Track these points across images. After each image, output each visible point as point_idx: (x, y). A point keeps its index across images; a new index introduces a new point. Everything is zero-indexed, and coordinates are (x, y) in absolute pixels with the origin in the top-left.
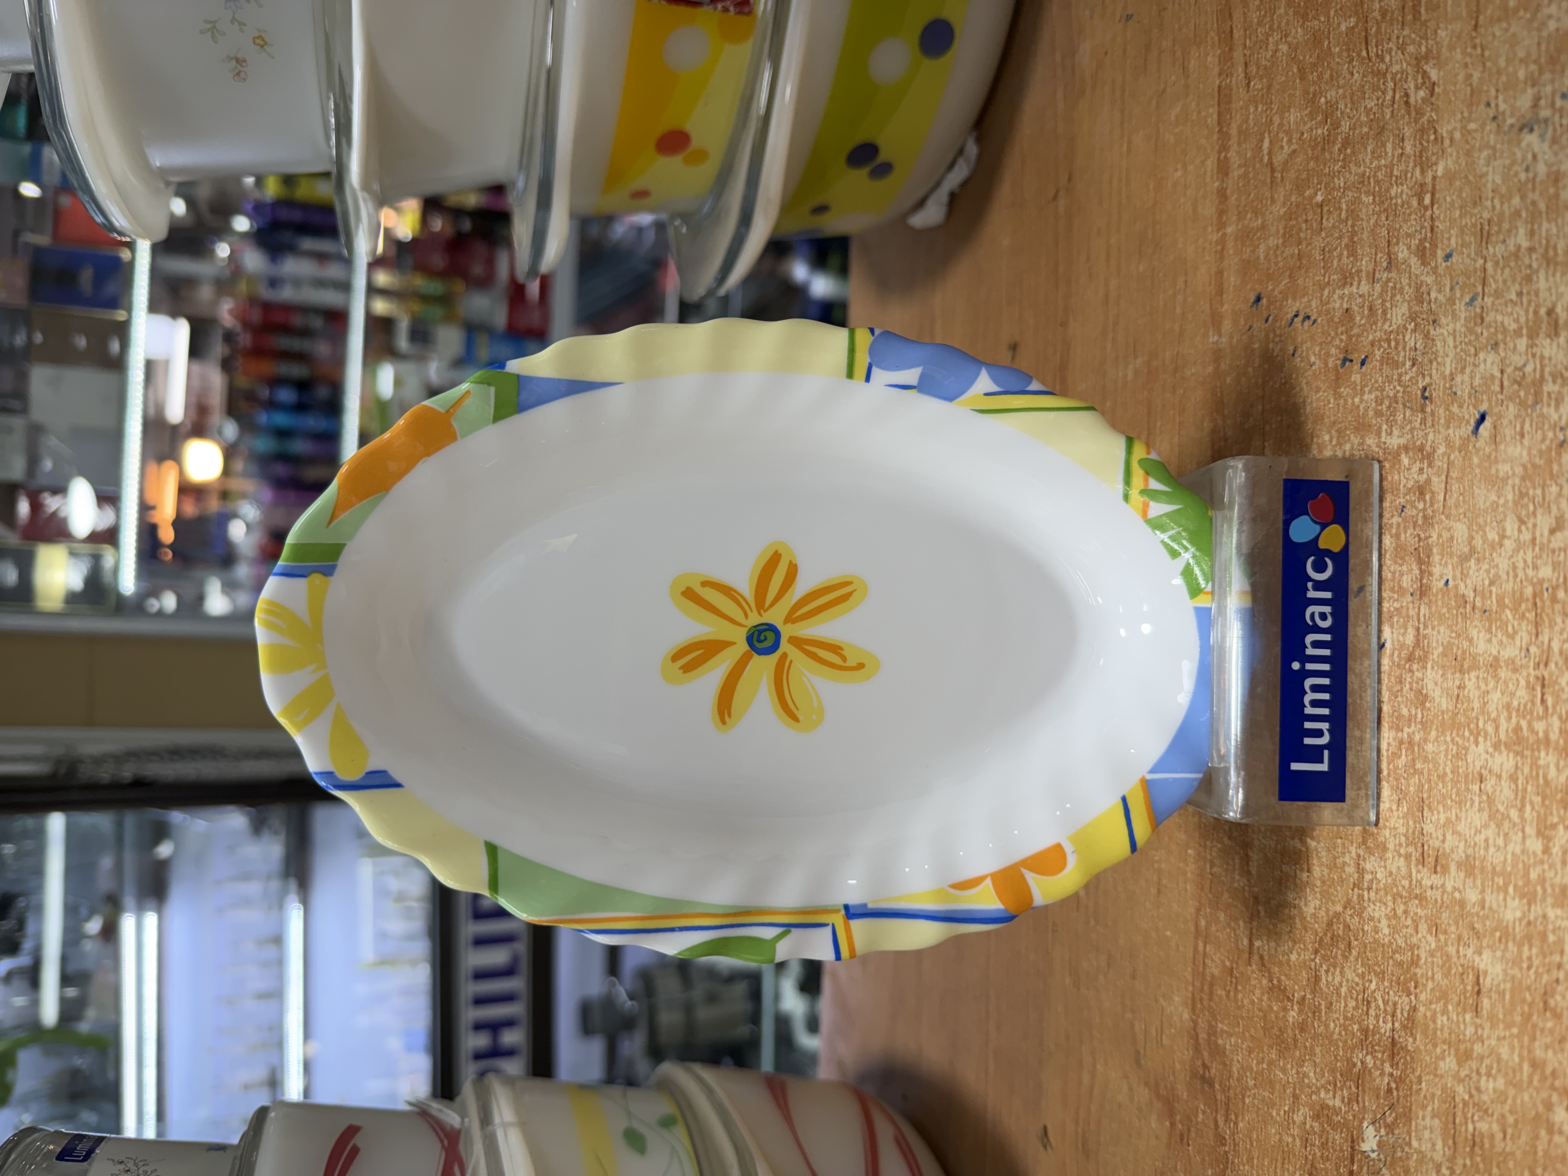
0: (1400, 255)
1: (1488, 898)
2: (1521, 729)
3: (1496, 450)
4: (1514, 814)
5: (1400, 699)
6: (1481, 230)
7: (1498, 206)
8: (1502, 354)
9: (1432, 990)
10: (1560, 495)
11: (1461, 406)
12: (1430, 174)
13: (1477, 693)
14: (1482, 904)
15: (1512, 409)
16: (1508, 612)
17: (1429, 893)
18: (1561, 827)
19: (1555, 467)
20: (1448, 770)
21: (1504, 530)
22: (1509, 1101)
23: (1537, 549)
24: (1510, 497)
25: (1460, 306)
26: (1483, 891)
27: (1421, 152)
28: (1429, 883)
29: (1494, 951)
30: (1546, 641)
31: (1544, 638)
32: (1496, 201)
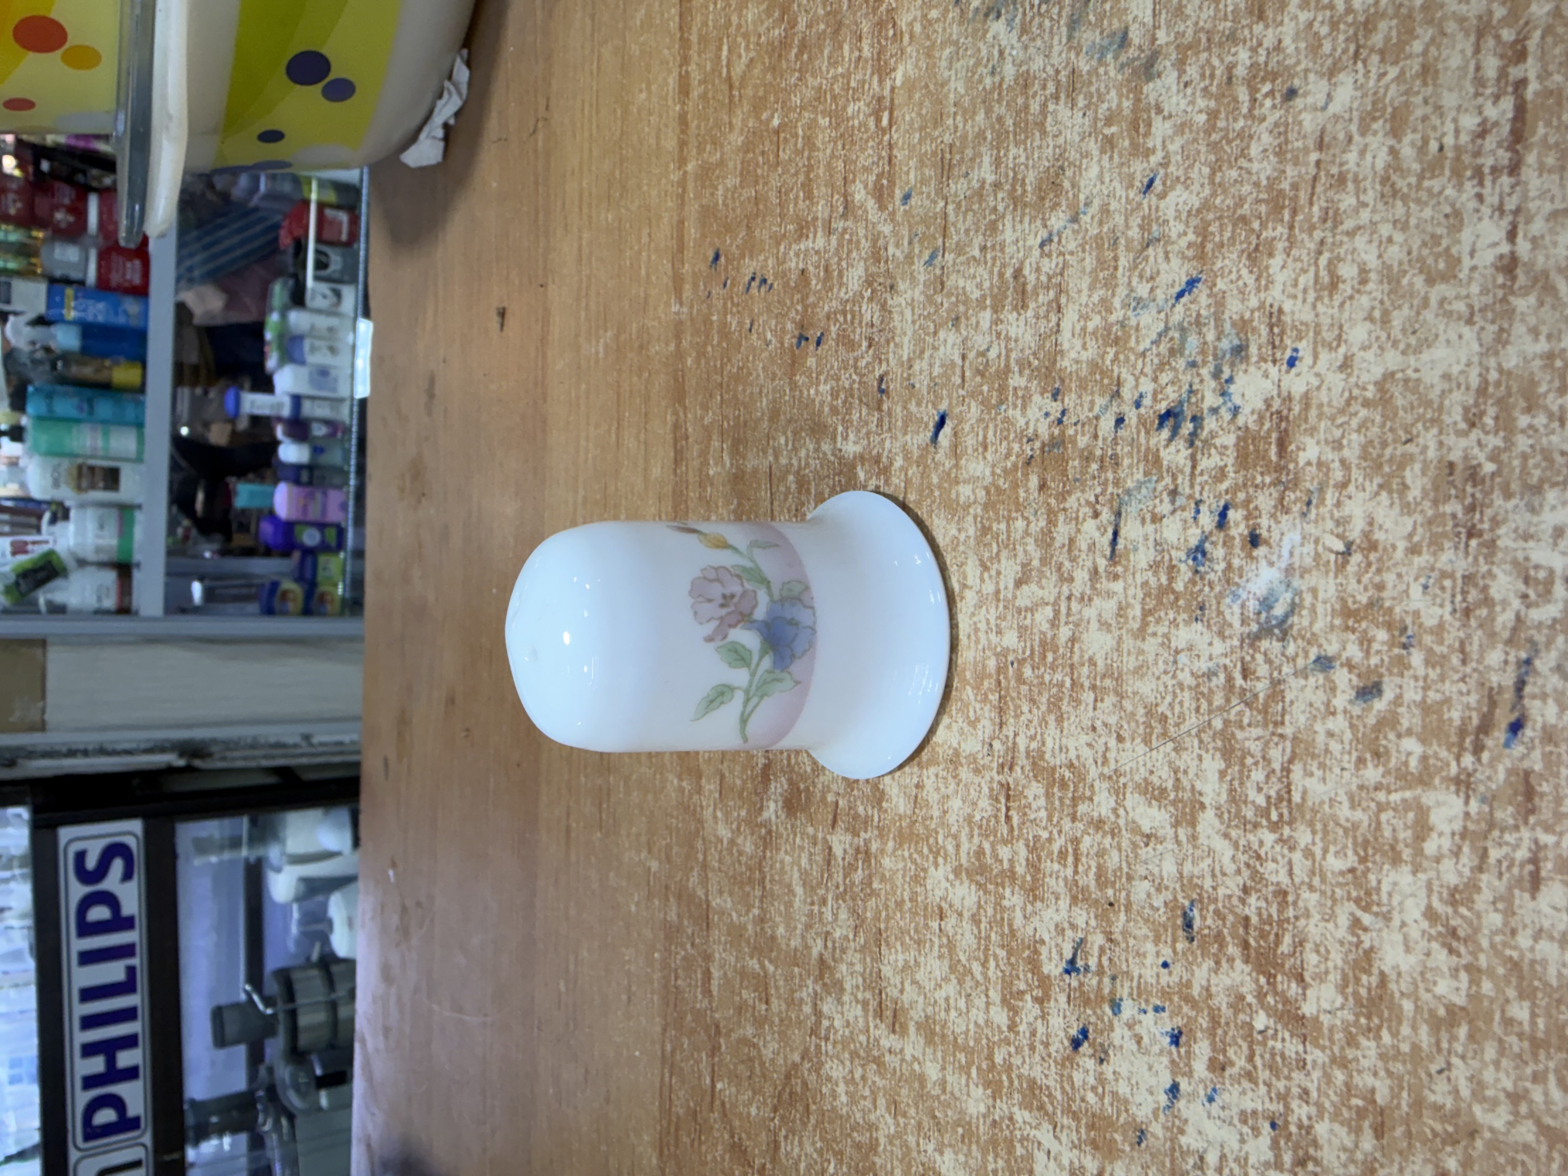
0: (857, 197)
1: (949, 1079)
2: (984, 853)
3: (957, 466)
4: (976, 968)
5: (855, 792)
6: (942, 158)
7: (961, 126)
8: (964, 333)
10: (1027, 533)
11: (919, 404)
12: (888, 84)
13: (936, 797)
14: (943, 1083)
15: (974, 410)
16: (969, 691)
17: (887, 1058)
18: (1028, 997)
19: (1022, 494)
20: (906, 896)
21: (965, 578)
23: (1001, 605)
24: (971, 531)
25: (919, 266)
26: (944, 1068)
27: (879, 53)
28: (887, 1045)
29: (956, 1153)
30: (1011, 735)
31: (1009, 731)
32: (959, 118)
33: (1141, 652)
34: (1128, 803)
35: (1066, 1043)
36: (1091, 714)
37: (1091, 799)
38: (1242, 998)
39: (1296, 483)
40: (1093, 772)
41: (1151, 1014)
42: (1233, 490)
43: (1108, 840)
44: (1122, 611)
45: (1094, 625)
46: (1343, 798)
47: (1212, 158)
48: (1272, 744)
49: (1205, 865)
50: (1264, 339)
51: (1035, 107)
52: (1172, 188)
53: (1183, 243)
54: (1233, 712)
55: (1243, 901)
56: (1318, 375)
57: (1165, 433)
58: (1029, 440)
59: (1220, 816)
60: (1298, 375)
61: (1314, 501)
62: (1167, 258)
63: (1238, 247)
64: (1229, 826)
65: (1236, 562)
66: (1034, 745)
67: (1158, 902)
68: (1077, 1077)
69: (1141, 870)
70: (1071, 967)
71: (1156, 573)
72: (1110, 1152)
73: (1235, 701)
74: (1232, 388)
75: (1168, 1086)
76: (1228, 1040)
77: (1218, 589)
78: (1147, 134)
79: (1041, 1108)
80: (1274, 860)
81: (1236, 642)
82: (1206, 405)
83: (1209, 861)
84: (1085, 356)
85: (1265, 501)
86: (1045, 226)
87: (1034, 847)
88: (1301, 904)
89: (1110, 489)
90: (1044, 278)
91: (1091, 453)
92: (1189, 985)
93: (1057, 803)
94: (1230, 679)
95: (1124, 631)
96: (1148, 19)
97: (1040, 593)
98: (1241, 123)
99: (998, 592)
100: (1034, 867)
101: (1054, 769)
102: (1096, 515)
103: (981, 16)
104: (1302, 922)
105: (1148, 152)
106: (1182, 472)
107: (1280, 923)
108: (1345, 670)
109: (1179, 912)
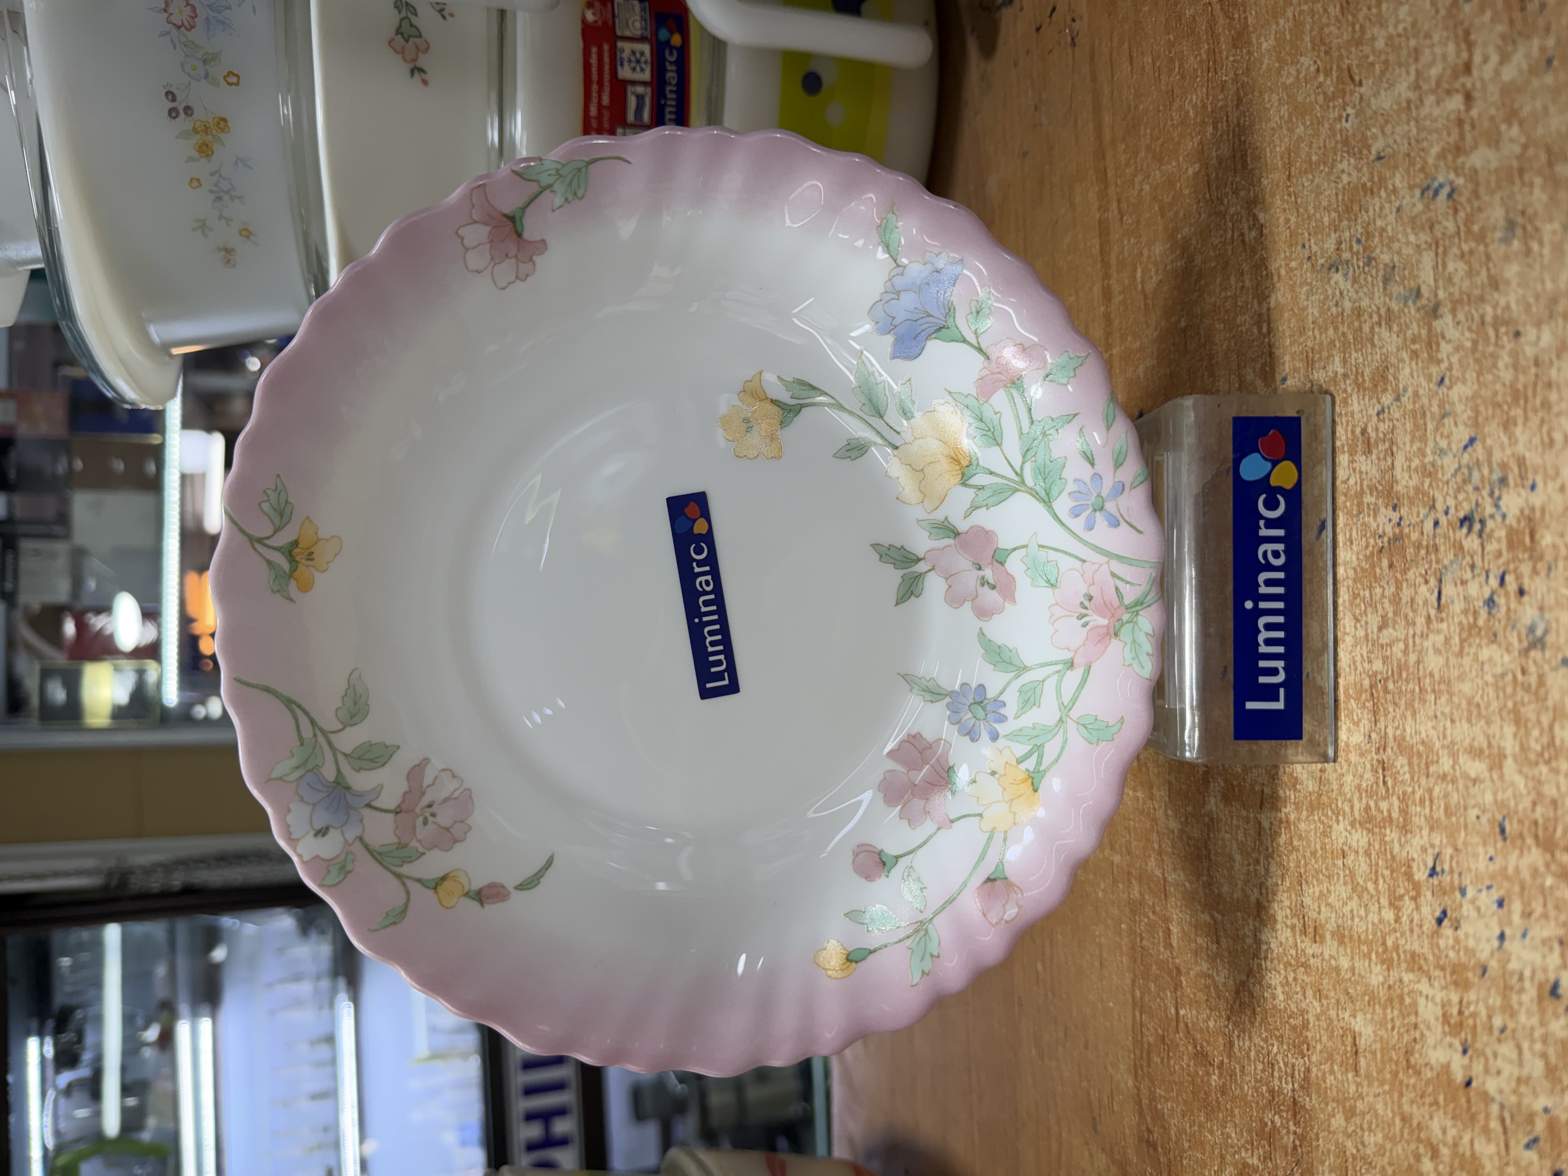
0: (1248, 378)
1: (1357, 965)
2: (1370, 808)
4: (1370, 886)
6: (1307, 357)
7: (1318, 336)
9: (1321, 1052)
10: (1383, 596)
12: (1265, 306)
13: (1335, 776)
14: (1353, 969)
15: (1342, 519)
16: (1352, 701)
17: (1312, 961)
18: (1406, 898)
19: (1378, 571)
20: (1318, 847)
22: (1388, 1154)
23: (1370, 643)
24: (1346, 597)
26: (1352, 958)
27: (1257, 286)
28: (1311, 952)
29: (1365, 1014)
30: (1383, 728)
31: (1382, 725)
32: (1316, 331)
33: (1461, 665)
34: (1461, 761)
35: (1434, 922)
36: (1433, 708)
37: (1438, 762)
38: (1536, 870)
39: (1541, 558)
40: (1438, 745)
41: (1484, 892)
42: (1507, 563)
43: (1450, 787)
44: (1447, 640)
45: (1431, 651)
47: (1477, 367)
48: (1542, 713)
50: (1516, 474)
51: (1366, 328)
52: (1455, 383)
53: (1465, 416)
54: (1518, 696)
55: (1533, 810)
56: (1548, 496)
57: (1465, 530)
58: (1380, 537)
59: (1516, 761)
60: (1537, 494)
61: (1553, 568)
62: (1456, 424)
63: (1497, 420)
64: (1521, 766)
65: (1512, 606)
66: (1398, 732)
67: (1484, 820)
68: (1442, 943)
69: (1472, 802)
70: (1433, 873)
71: (1466, 616)
72: (1466, 985)
73: (1519, 689)
74: (1502, 503)
75: (1498, 934)
76: (1531, 897)
77: (1503, 623)
78: (1438, 350)
79: (1420, 968)
80: (1549, 782)
81: (1516, 653)
82: (1486, 513)
83: (1512, 789)
84: (1411, 483)
85: (1525, 569)
86: (1379, 402)
87: (1403, 799)
89: (1434, 565)
90: (1381, 435)
91: (1420, 544)
92: (1505, 868)
93: (1416, 768)
94: (1515, 677)
95: (1449, 654)
96: (1432, 283)
97: (1395, 634)
98: (1491, 349)
99: (1367, 635)
100: (1404, 812)
101: (1412, 747)
102: (1427, 582)
103: (1325, 269)
105: (1439, 362)
106: (1476, 553)
107: (1556, 820)
109: (1497, 824)
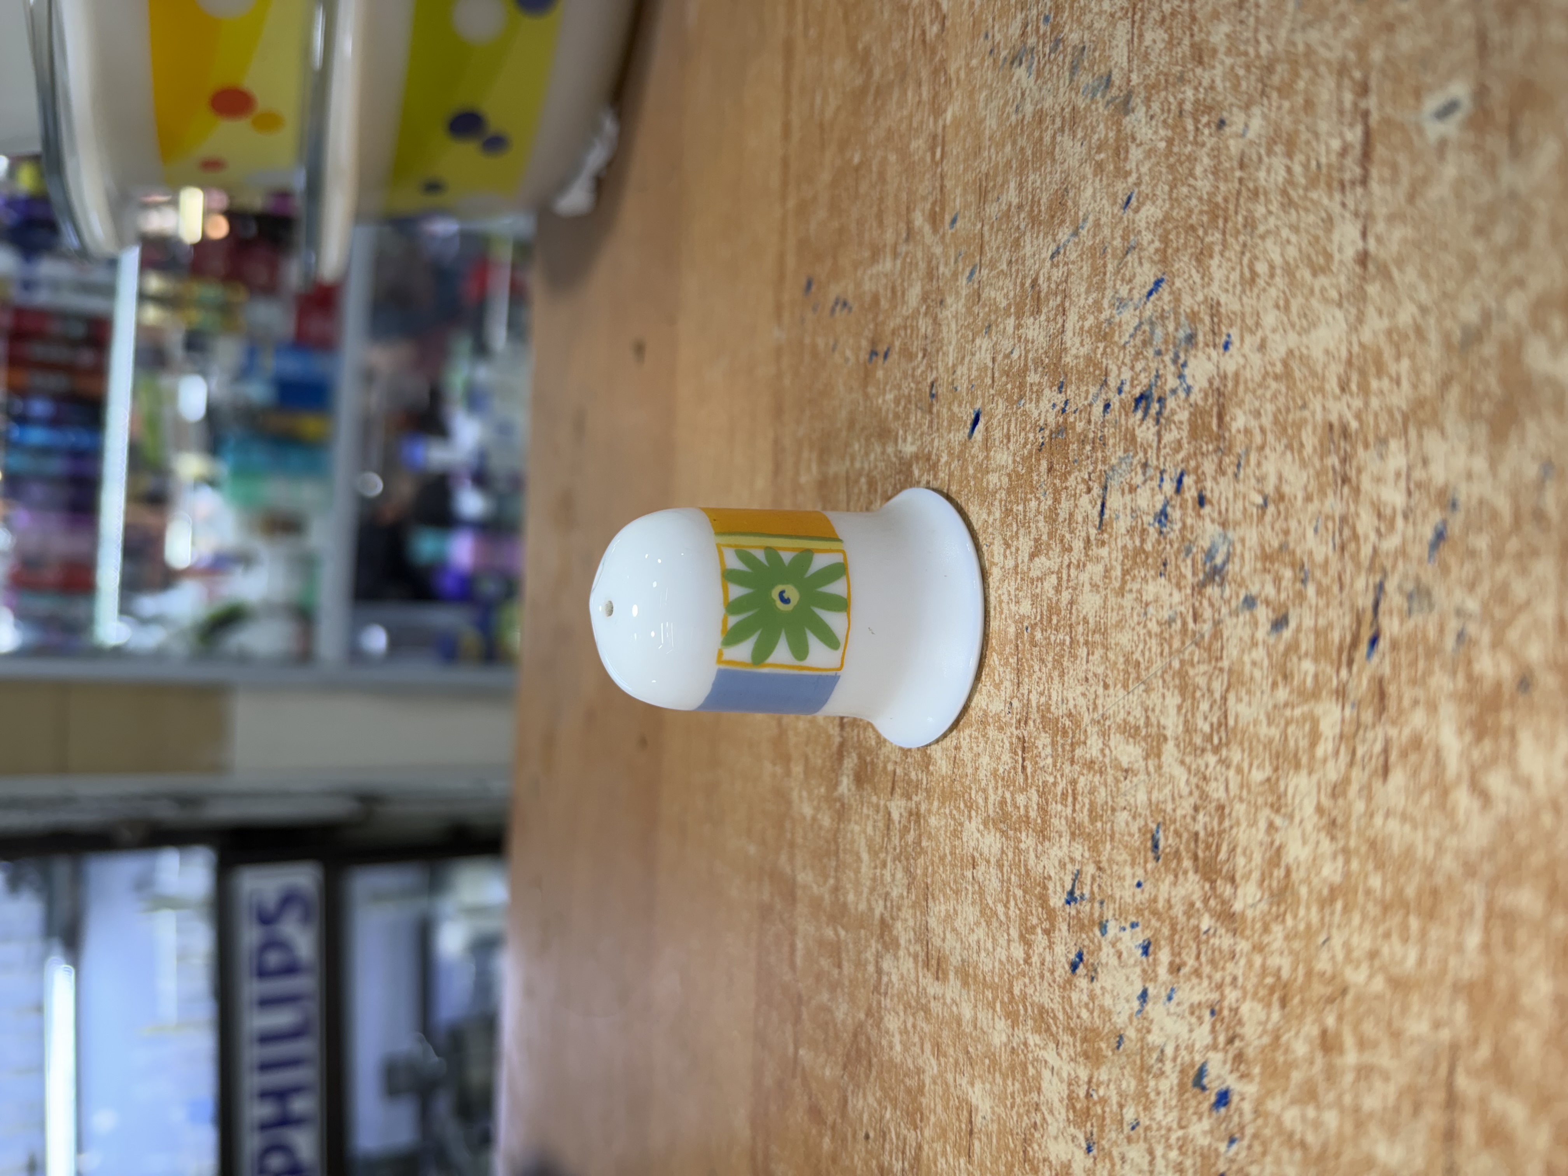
1: (979, 1015)
2: (1006, 803)
3: (987, 457)
4: (1000, 909)
5: (909, 760)
8: (994, 339)
9: (934, 1125)
10: (1038, 512)
11: (960, 405)
13: (970, 755)
14: (975, 1020)
15: (1001, 406)
16: (996, 656)
17: (932, 1003)
18: (1039, 930)
19: (1035, 478)
20: (947, 851)
21: (994, 555)
23: (1019, 577)
24: (997, 515)
25: (962, 282)
26: (975, 1006)
28: (932, 992)
29: (984, 1083)
30: (1026, 692)
31: (1024, 689)
32: (992, 150)
33: (1121, 607)
34: (1113, 742)
35: (1067, 967)
36: (1084, 667)
37: (1085, 743)
38: (1192, 905)
39: (1230, 448)
40: (1086, 718)
41: (1128, 930)
42: (1186, 460)
43: (1097, 778)
44: (1107, 573)
45: (1087, 587)
46: (1262, 717)
47: (1170, 177)
48: (1214, 678)
49: (1167, 791)
50: (1207, 328)
51: (1047, 139)
52: (1143, 204)
53: (1152, 249)
54: (1187, 652)
55: (1194, 819)
56: (1244, 356)
57: (1139, 414)
58: (1041, 429)
59: (1178, 746)
60: (1231, 356)
61: (1243, 463)
62: (1141, 263)
63: (1189, 251)
64: (1184, 753)
65: (1189, 521)
66: (1043, 700)
67: (1134, 828)
68: (1075, 997)
69: (1122, 802)
70: (1071, 898)
71: (1132, 537)
72: (1097, 1059)
73: (1188, 642)
74: (1187, 372)
75: (1139, 992)
76: (1183, 943)
77: (1176, 546)
78: (1126, 159)
79: (1048, 1029)
80: (1216, 779)
81: (1189, 591)
82: (1168, 388)
83: (1170, 787)
84: (1082, 351)
85: (1209, 466)
86: (1055, 240)
87: (1043, 792)
88: (1234, 814)
89: (1099, 467)
90: (1053, 286)
91: (1086, 436)
92: (1155, 900)
93: (1060, 749)
95: (1109, 591)
96: (1125, 64)
97: (1048, 563)
98: (1189, 148)
99: (1016, 566)
100: (1043, 810)
101: (1057, 719)
102: (1089, 490)
103: (1008, 64)
104: (1234, 831)
105: (1127, 174)
106: (1150, 446)
107: (1221, 833)
108: (1264, 606)
109: (1149, 836)
